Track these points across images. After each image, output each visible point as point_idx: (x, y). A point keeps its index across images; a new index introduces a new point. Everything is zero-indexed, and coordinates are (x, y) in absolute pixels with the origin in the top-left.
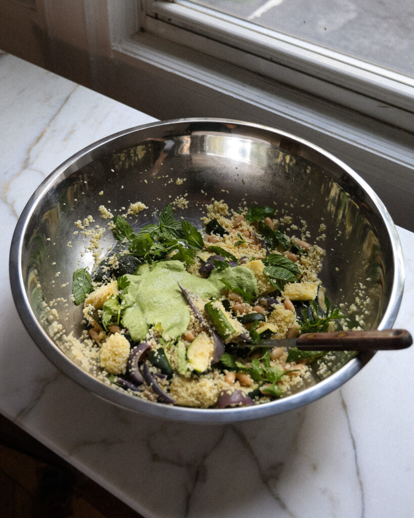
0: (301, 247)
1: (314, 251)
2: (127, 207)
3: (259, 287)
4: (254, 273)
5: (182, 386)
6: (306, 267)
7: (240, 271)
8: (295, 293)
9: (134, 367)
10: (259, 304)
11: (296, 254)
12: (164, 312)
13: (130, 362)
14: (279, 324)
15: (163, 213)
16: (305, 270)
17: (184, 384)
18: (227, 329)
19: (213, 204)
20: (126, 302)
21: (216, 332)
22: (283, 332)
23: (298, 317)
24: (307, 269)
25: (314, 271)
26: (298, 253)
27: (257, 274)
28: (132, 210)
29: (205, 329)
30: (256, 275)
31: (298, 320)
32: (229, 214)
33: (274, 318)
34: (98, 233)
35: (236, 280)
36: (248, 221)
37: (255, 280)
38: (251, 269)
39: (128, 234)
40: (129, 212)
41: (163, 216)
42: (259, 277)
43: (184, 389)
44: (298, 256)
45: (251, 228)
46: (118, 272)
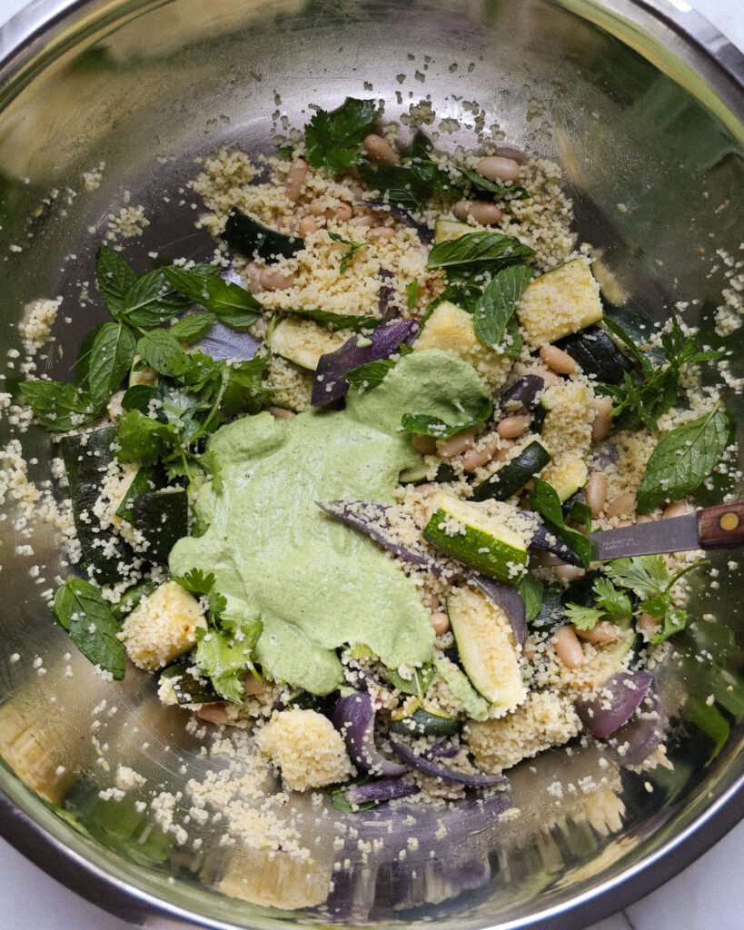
0: (499, 181)
1: (534, 174)
2: (17, 340)
3: (485, 379)
4: (457, 354)
5: (499, 740)
6: (532, 223)
7: (422, 369)
8: (556, 324)
9: (375, 763)
10: (506, 413)
11: (494, 202)
12: (350, 609)
13: (359, 759)
14: (571, 430)
15: (103, 280)
16: (536, 233)
17: (500, 735)
18: (510, 564)
19: (205, 171)
20: (243, 630)
21: (485, 578)
22: (585, 438)
23: (593, 376)
24: (538, 226)
25: (558, 225)
26: (497, 198)
27: (468, 353)
28: (34, 340)
29: (456, 582)
30: (464, 356)
31: (596, 384)
32: (259, 172)
33: (553, 427)
34: (15, 470)
35: (425, 395)
36: (321, 169)
37: (469, 371)
38: (444, 348)
39: (69, 402)
40: (31, 347)
41: (108, 286)
42: (473, 356)
43: (507, 745)
44: (502, 205)
45: (344, 190)
46: (155, 552)
